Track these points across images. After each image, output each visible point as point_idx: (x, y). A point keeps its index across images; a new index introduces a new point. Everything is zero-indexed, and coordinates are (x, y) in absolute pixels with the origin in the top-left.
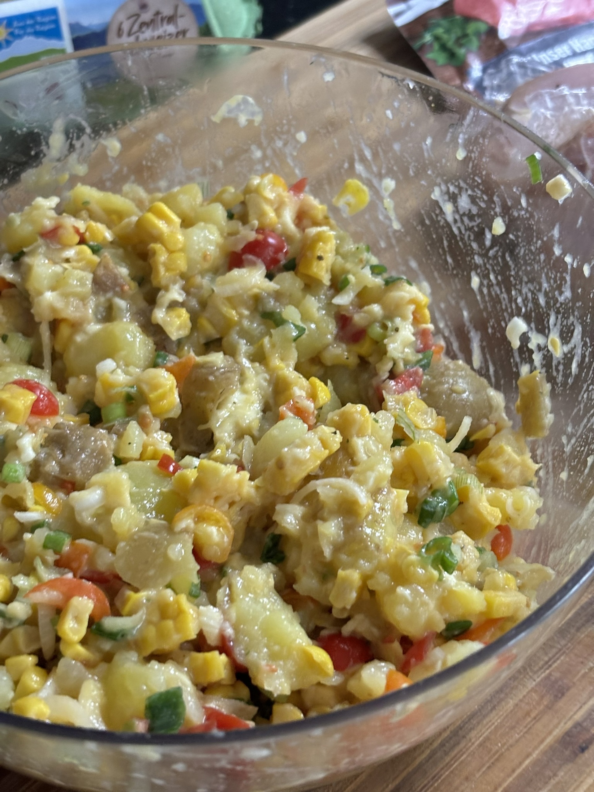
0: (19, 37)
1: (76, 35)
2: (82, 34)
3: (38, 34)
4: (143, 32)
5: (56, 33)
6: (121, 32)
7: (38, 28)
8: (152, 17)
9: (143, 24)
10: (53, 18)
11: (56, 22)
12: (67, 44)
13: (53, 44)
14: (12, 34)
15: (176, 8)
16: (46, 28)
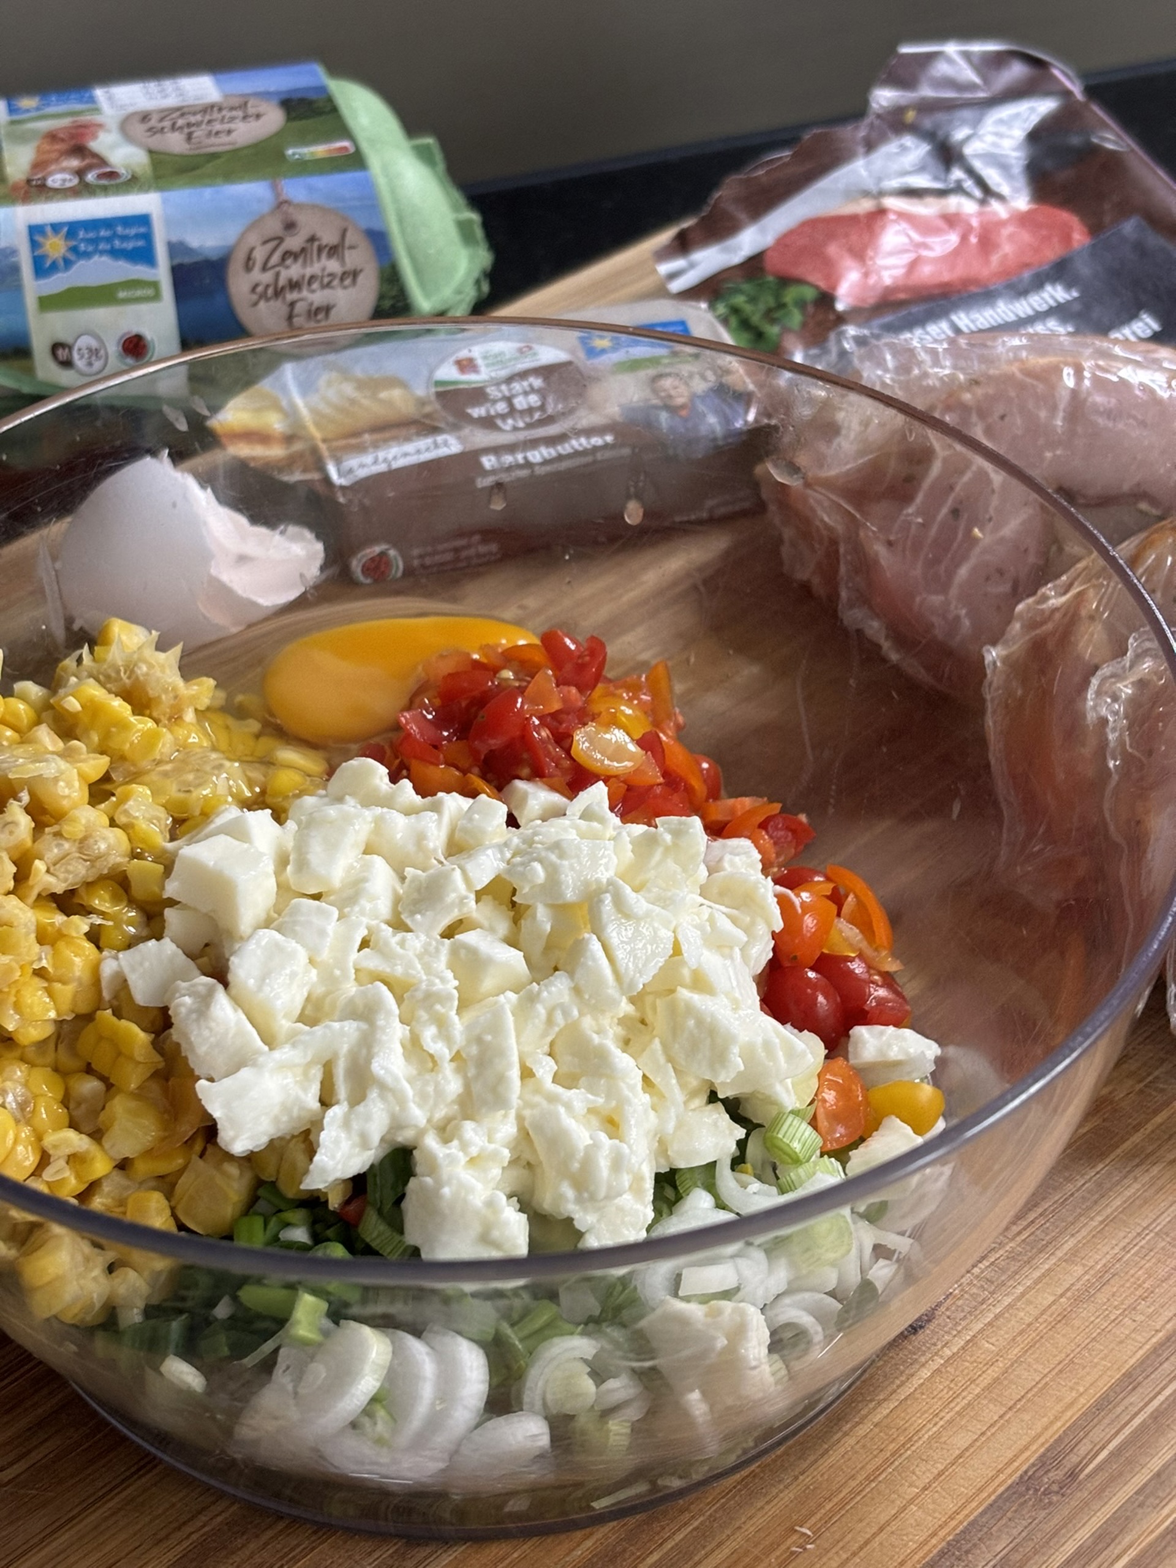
0: (87, 255)
1: (177, 261)
2: (187, 260)
3: (115, 253)
4: (287, 267)
5: (145, 255)
6: (251, 263)
7: (117, 243)
8: (304, 245)
9: (287, 254)
10: (142, 230)
11: (148, 237)
12: (162, 273)
13: (139, 271)
14: (74, 250)
15: (344, 232)
16: (130, 245)
